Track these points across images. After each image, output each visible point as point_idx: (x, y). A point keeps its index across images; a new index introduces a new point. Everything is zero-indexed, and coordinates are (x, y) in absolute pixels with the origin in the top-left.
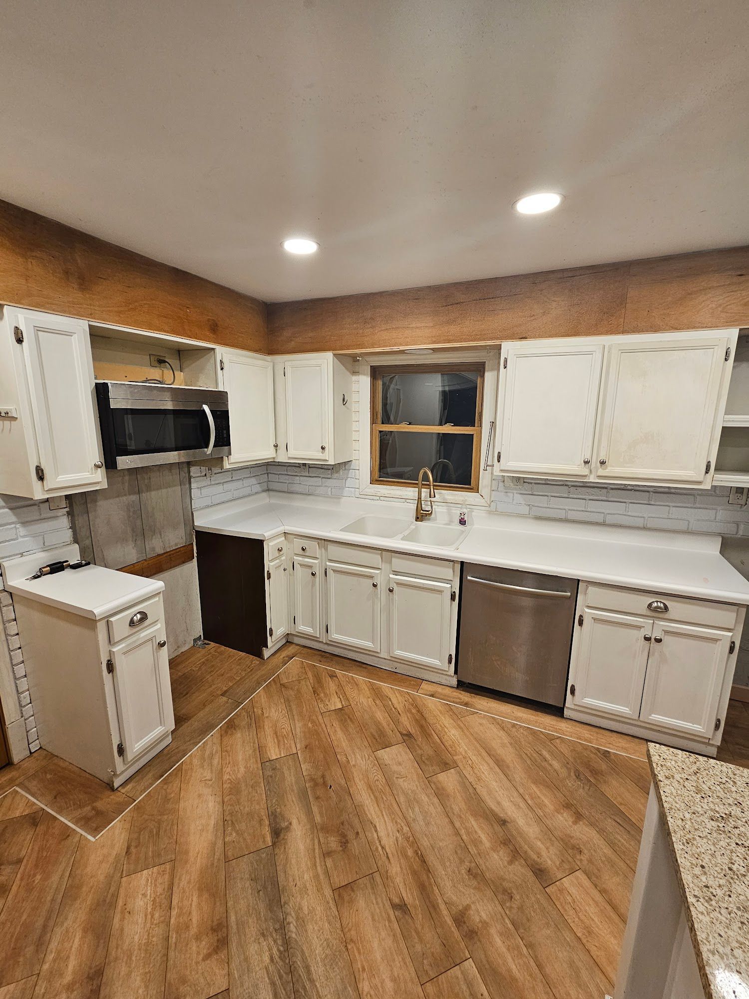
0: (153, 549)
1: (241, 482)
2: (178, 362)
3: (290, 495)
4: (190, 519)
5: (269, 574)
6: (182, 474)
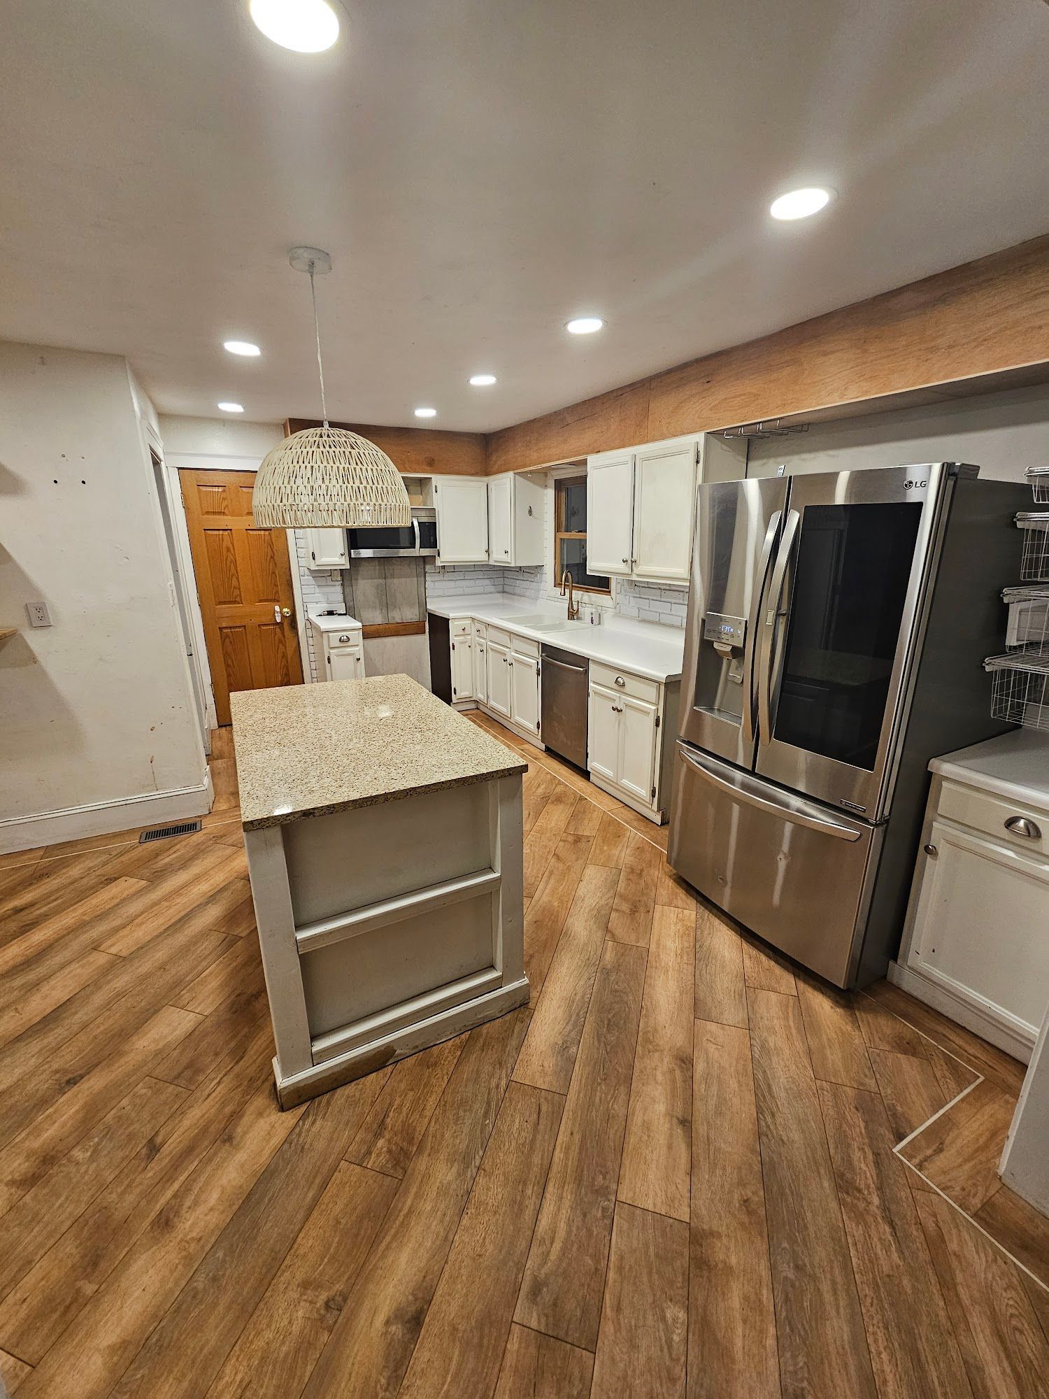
0: (394, 618)
1: (473, 581)
2: (419, 488)
3: (514, 597)
4: (423, 604)
5: (453, 646)
6: (419, 570)
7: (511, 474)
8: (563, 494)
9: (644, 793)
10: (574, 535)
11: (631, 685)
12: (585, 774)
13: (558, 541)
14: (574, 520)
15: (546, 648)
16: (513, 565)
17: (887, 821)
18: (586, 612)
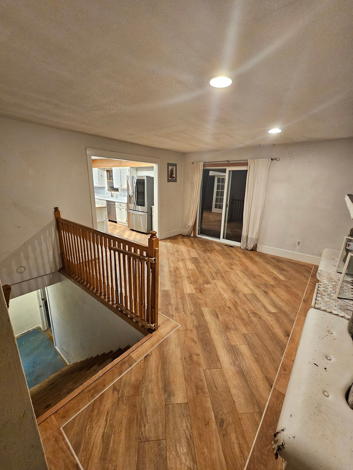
7: (97, 168)
8: (108, 173)
9: (126, 222)
10: (111, 181)
11: (122, 204)
12: (116, 222)
13: (108, 182)
14: (111, 178)
15: (107, 201)
16: (99, 186)
17: (147, 212)
18: (114, 195)
